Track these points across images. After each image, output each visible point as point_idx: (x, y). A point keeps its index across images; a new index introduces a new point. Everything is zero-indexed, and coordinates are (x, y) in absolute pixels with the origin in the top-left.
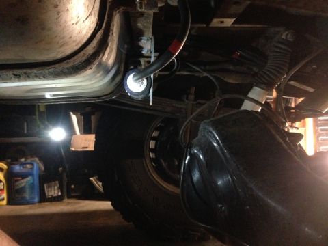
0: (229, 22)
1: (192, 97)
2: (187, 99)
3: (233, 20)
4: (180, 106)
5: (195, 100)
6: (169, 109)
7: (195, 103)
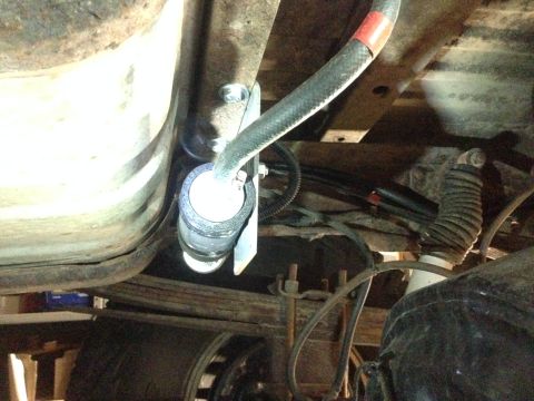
0: (355, 137)
1: (293, 284)
2: (283, 289)
3: (364, 133)
4: (268, 306)
5: (301, 290)
6: (245, 314)
7: (300, 296)
